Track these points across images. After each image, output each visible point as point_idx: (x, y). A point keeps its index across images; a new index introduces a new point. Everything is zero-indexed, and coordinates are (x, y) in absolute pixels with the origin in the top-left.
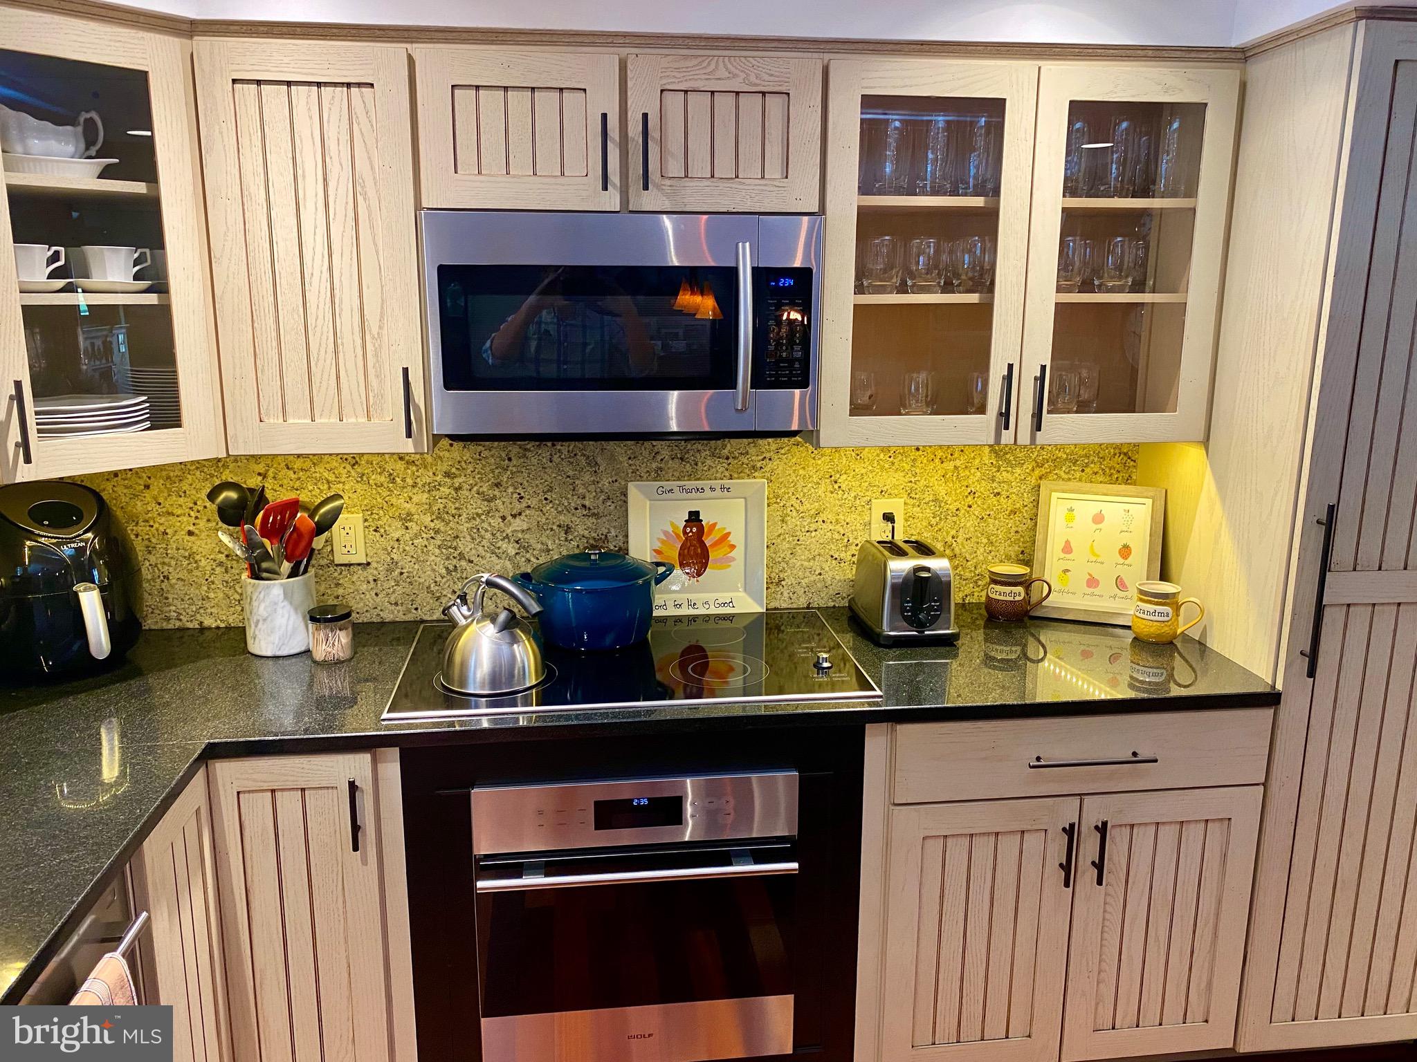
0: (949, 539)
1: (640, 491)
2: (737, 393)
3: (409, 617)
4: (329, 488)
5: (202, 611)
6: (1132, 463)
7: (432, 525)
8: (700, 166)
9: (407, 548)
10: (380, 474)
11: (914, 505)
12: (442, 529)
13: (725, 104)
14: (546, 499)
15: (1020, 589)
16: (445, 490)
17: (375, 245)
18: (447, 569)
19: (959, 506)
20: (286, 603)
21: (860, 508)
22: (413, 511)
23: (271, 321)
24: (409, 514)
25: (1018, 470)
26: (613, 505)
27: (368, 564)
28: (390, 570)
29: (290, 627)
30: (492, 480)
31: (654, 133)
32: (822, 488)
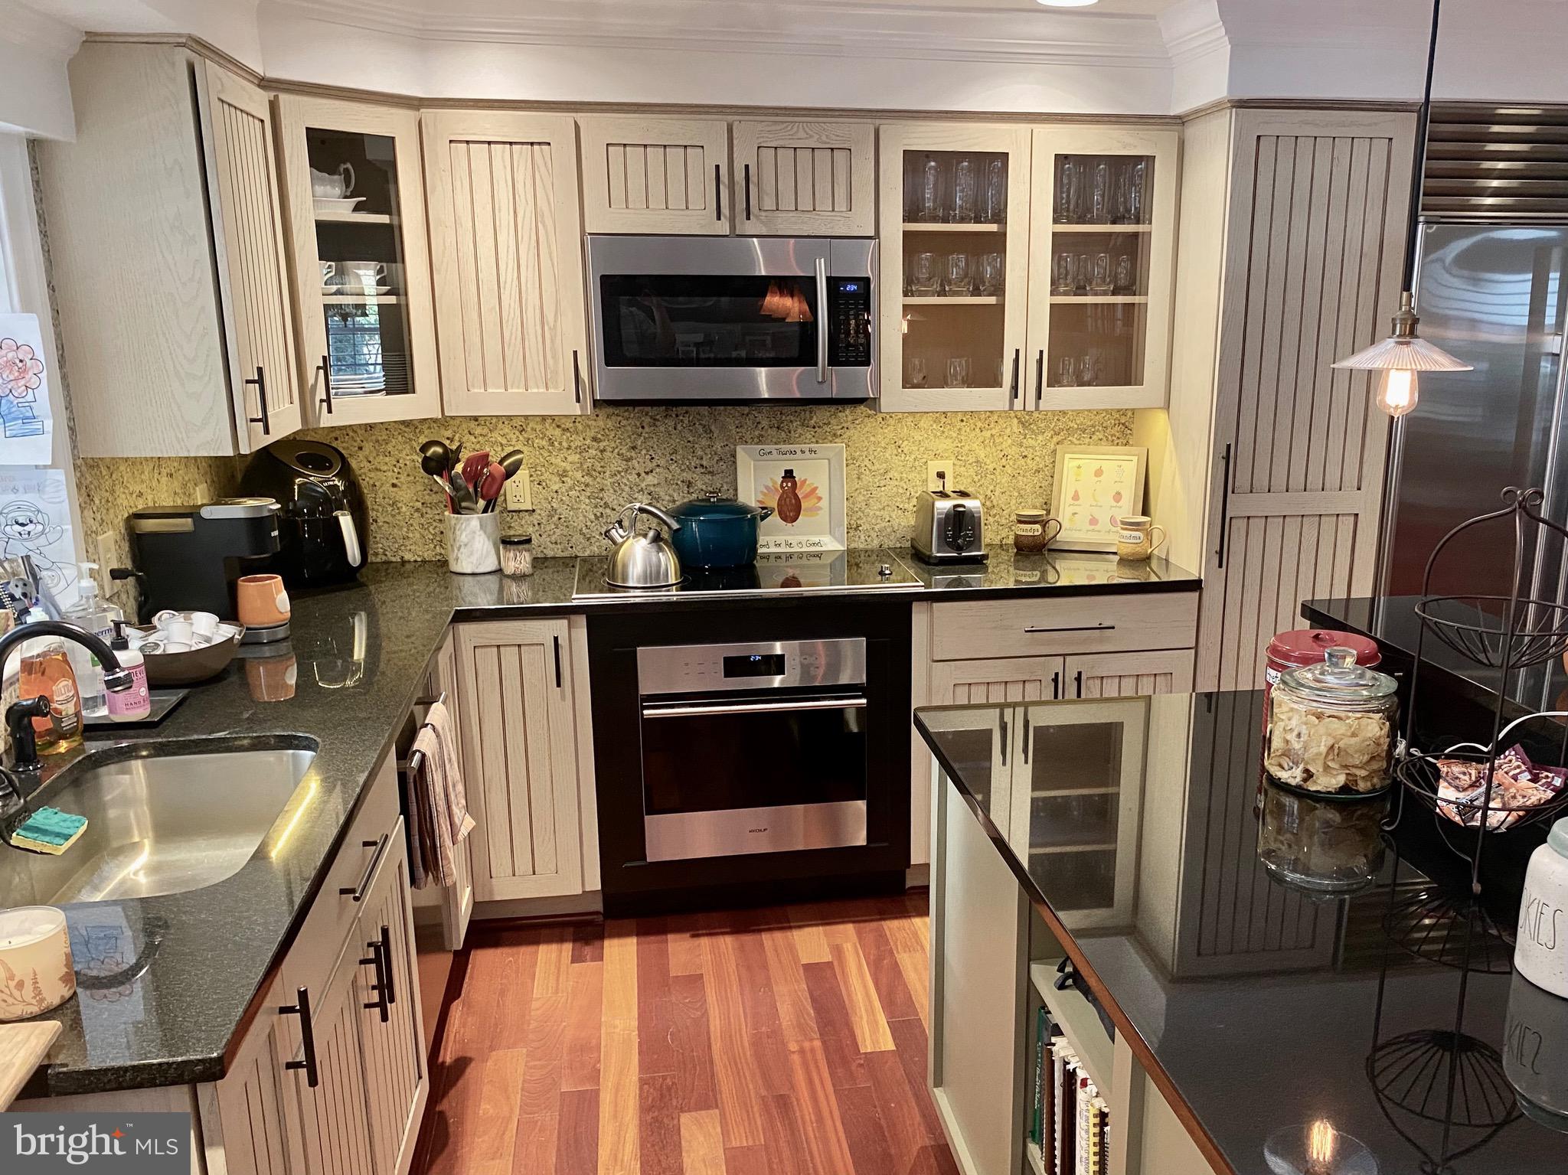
0: (989, 493)
1: (746, 452)
2: (818, 371)
3: (566, 554)
4: (503, 450)
5: (403, 548)
6: (1129, 431)
7: (583, 480)
8: (787, 202)
9: (564, 498)
10: (542, 438)
11: (960, 466)
12: (591, 483)
13: (804, 156)
14: (672, 460)
15: (1037, 526)
16: (593, 452)
17: (551, 260)
18: (595, 515)
19: (996, 466)
20: (482, 532)
21: (918, 468)
22: (568, 468)
23: (475, 316)
24: (564, 471)
25: (1040, 438)
26: (725, 465)
27: (534, 511)
28: (551, 516)
29: (485, 550)
30: (630, 444)
31: (753, 178)
32: (889, 451)
